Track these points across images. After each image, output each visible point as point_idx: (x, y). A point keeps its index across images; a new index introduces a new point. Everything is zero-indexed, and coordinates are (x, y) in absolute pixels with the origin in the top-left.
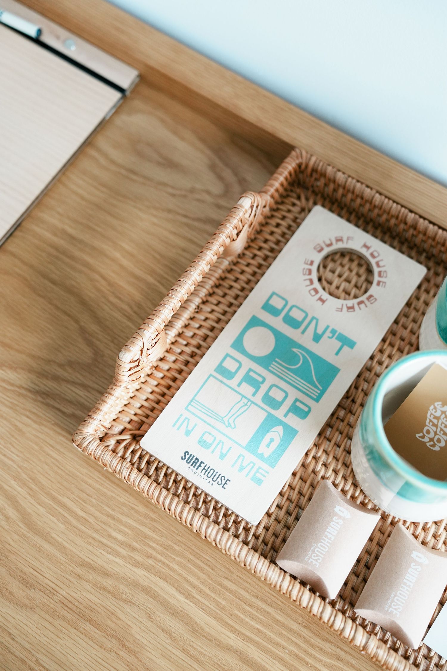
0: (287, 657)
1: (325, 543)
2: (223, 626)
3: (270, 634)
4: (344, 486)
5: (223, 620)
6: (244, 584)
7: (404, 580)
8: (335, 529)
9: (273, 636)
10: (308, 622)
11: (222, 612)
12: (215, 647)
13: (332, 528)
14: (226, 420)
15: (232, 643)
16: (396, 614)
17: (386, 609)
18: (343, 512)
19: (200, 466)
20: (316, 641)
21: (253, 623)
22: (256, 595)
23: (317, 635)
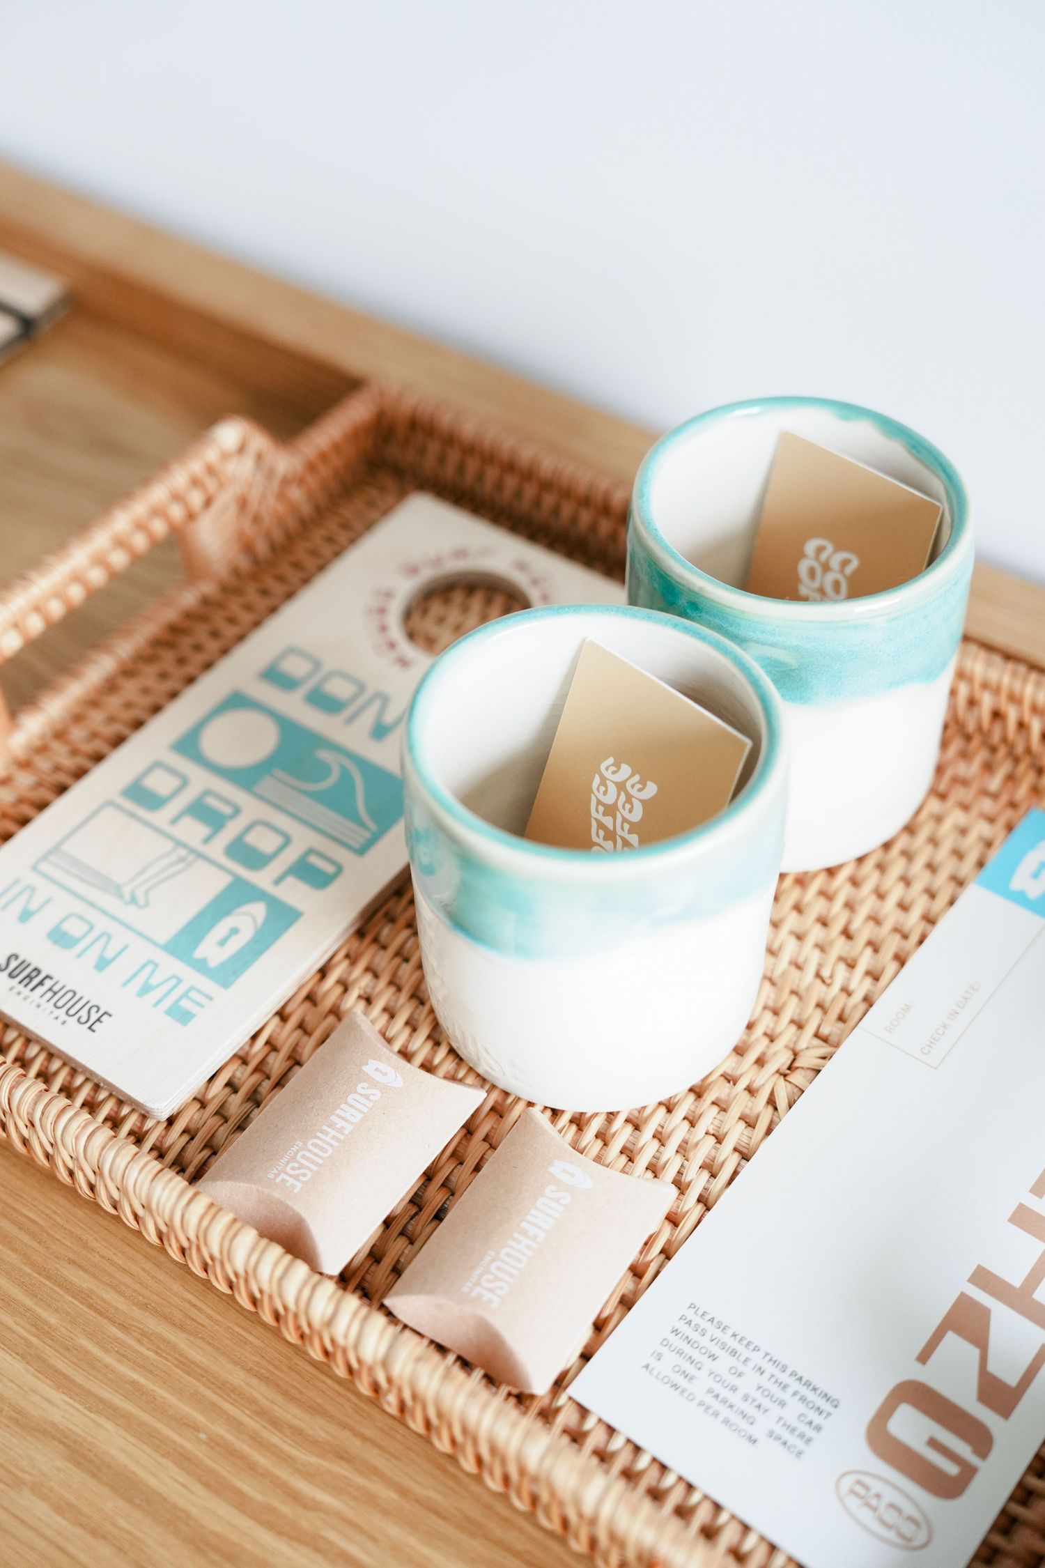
0: (200, 1452)
1: (328, 1139)
2: (39, 1375)
3: (166, 1395)
4: (408, 1041)
5: (44, 1361)
6: (118, 1276)
7: (524, 1225)
8: (357, 1109)
9: (172, 1399)
10: (273, 1365)
11: (44, 1342)
12: (8, 1426)
13: (351, 1106)
14: (127, 891)
15: (56, 1416)
16: (490, 1301)
17: (465, 1290)
18: (385, 1074)
19: (41, 983)
20: (288, 1412)
21: (123, 1369)
22: (146, 1301)
23: (291, 1398)
